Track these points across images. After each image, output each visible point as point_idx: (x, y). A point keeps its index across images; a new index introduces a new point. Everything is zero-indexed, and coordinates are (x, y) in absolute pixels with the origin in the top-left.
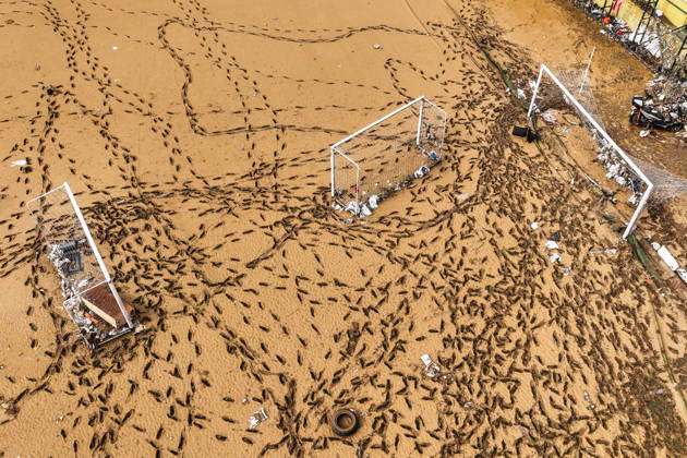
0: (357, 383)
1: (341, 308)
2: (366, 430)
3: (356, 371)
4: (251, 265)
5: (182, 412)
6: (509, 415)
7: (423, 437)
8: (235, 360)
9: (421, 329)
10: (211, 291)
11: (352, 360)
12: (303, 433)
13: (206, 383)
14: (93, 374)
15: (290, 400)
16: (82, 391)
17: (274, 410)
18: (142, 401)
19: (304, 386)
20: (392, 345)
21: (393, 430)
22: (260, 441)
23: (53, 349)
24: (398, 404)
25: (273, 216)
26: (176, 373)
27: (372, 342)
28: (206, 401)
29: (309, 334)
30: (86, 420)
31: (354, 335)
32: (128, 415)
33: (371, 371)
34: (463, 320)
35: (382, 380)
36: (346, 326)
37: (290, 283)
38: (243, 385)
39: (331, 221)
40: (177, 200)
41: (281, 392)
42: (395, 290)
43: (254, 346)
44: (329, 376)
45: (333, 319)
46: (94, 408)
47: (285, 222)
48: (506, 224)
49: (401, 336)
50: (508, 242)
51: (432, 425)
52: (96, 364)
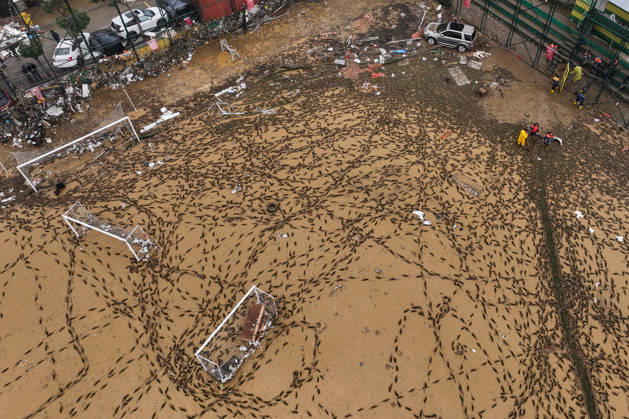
0: (253, 210)
1: (217, 230)
2: (272, 201)
3: (249, 213)
4: (203, 277)
5: (291, 262)
6: (248, 164)
7: (268, 184)
8: (260, 256)
9: (219, 198)
10: (225, 286)
11: (244, 216)
12: (282, 219)
13: (275, 261)
14: (289, 307)
15: (270, 229)
16: (299, 305)
17: (278, 231)
18: (293, 279)
19: (262, 227)
20: (230, 205)
21: (268, 194)
22: (291, 231)
23: (284, 333)
24: (257, 195)
25: (163, 283)
26: (276, 274)
27: (231, 213)
28: (283, 256)
29: (236, 236)
30: (310, 295)
31: (231, 220)
32: (301, 280)
33: (246, 208)
34: (209, 186)
35: (249, 203)
36: (227, 224)
37: (209, 256)
38: (271, 248)
39: (160, 255)
40: (161, 344)
41: (268, 234)
42: (199, 214)
43: (250, 253)
44: (254, 221)
45: (225, 230)
46: (304, 295)
47: (166, 277)
48: (140, 184)
49: (225, 203)
50: (155, 180)
51: (262, 184)
52: (284, 308)
